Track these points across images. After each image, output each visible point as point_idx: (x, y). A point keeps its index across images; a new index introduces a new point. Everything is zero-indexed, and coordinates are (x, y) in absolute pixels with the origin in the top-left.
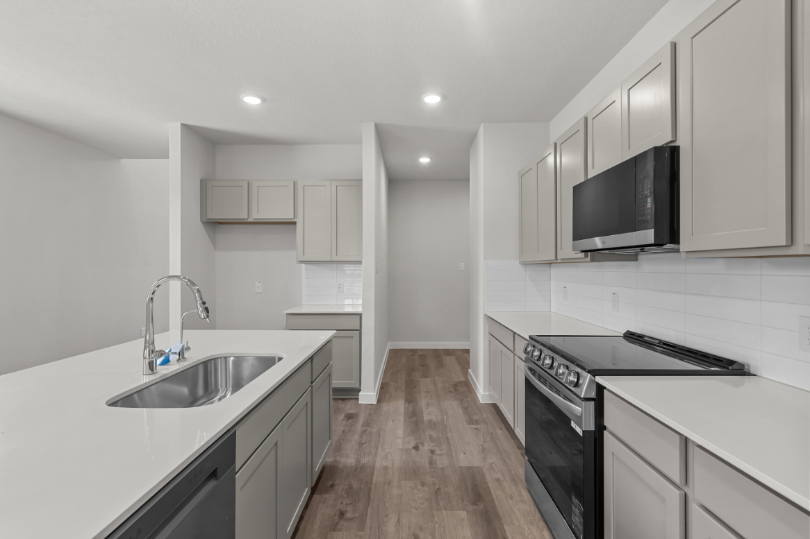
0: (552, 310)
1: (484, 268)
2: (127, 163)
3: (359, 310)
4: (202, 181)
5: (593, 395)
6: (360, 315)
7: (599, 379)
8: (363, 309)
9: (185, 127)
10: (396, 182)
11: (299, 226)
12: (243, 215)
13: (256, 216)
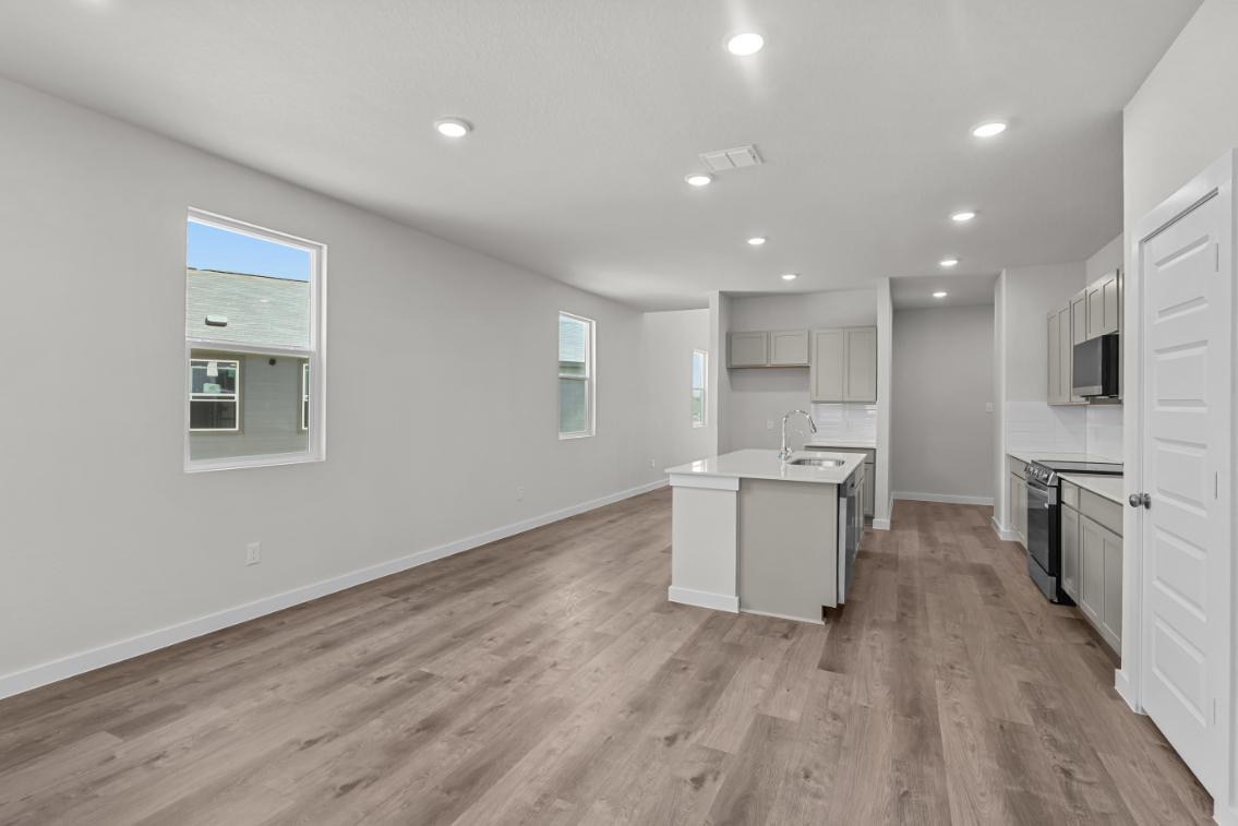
0: (1088, 452)
1: (1007, 410)
2: (648, 315)
3: (874, 446)
4: (727, 334)
5: (1056, 483)
6: (875, 450)
7: (1059, 474)
8: (877, 443)
9: (721, 293)
10: (900, 313)
11: (813, 370)
12: (763, 362)
13: (774, 362)
